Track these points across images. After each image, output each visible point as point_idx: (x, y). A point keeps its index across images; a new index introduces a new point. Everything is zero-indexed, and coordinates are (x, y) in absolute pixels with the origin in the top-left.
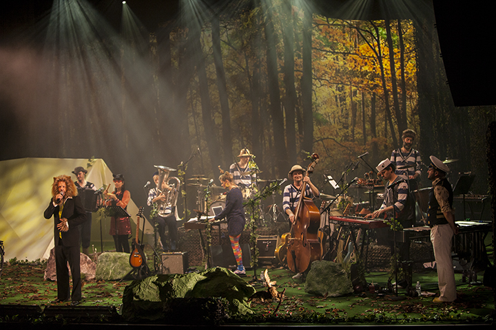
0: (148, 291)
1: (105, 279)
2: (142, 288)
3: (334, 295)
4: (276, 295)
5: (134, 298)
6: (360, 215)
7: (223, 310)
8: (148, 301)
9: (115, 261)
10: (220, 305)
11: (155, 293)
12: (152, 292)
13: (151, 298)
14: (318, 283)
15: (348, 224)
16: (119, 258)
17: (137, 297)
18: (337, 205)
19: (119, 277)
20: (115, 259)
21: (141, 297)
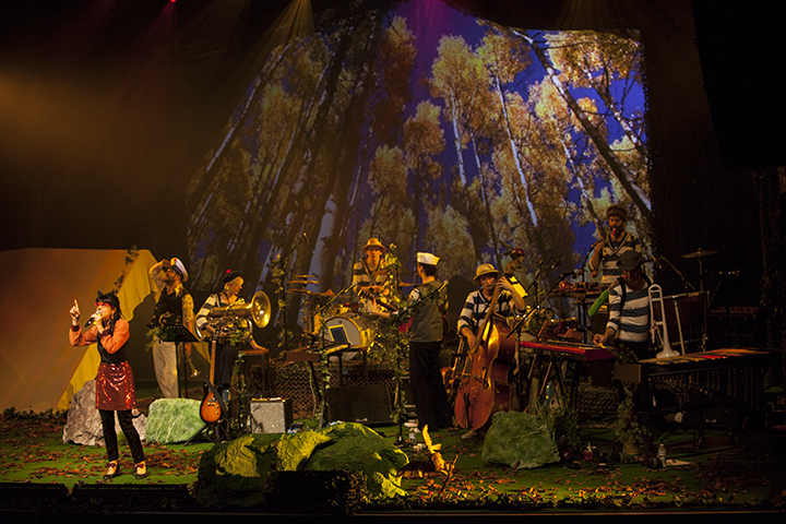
0: (239, 461)
1: (161, 440)
2: (229, 456)
3: (530, 466)
4: (442, 466)
5: (218, 472)
6: (566, 339)
7: (358, 491)
8: (239, 476)
9: (176, 412)
10: (355, 482)
11: (250, 464)
12: (245, 461)
13: (243, 472)
14: (504, 446)
15: (549, 353)
16: (183, 408)
17: (222, 470)
18: (527, 323)
19: (184, 437)
20: (177, 410)
21: (228, 470)
